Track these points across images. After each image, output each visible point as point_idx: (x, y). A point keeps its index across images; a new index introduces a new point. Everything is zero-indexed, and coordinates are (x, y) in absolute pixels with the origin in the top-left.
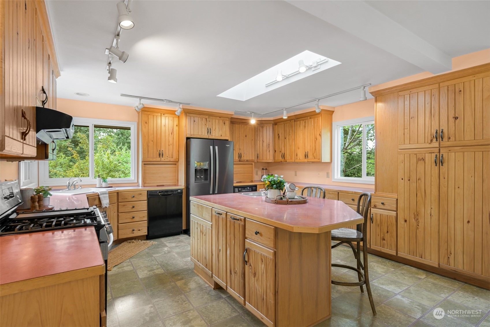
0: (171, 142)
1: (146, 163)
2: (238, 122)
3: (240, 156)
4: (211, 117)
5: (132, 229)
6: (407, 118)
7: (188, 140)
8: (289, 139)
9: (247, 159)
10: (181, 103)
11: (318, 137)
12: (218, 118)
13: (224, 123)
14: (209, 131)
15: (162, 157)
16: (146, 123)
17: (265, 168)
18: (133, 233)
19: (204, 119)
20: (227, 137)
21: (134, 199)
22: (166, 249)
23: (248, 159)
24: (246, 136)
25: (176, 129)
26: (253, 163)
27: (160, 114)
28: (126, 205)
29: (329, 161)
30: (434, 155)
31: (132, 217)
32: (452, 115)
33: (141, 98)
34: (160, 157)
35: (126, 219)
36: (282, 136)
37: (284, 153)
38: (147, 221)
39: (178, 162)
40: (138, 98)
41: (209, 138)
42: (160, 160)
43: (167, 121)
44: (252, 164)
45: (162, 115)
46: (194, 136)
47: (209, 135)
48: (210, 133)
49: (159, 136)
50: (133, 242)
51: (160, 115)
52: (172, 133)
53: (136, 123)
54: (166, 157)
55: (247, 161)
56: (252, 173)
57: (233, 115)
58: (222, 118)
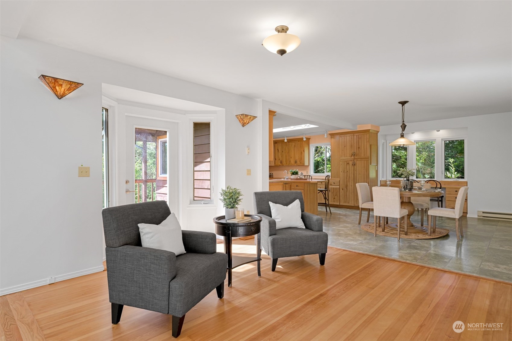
6: (343, 146)
8: (285, 152)
11: (303, 152)
29: (308, 165)
30: (352, 162)
32: (358, 147)
36: (280, 151)
37: (282, 160)
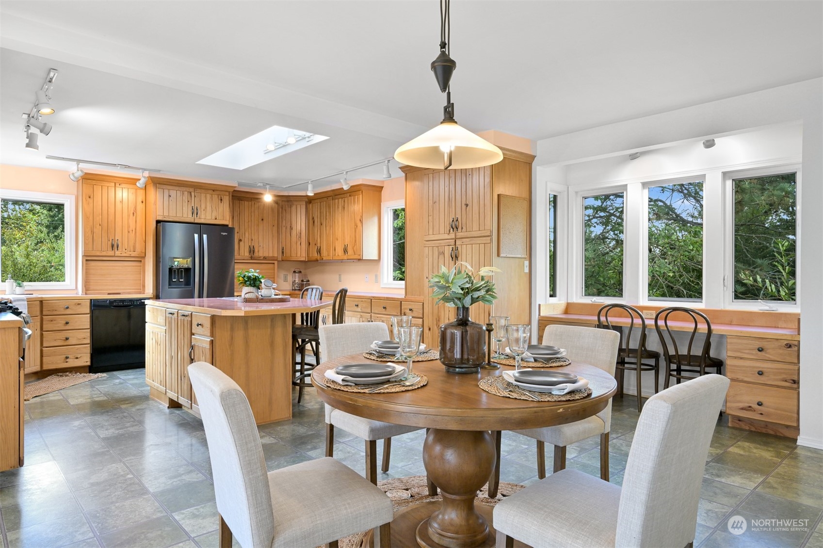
0: (132, 227)
1: (88, 259)
2: (248, 198)
3: (252, 251)
4: (199, 191)
5: (65, 356)
6: (431, 202)
7: (159, 224)
8: (325, 225)
9: (264, 255)
10: (145, 170)
11: (359, 224)
12: (211, 192)
13: (221, 200)
14: (195, 212)
15: (117, 250)
16: (90, 197)
17: (297, 270)
18: (67, 362)
19: (186, 193)
20: (226, 220)
21: (68, 312)
22: (117, 381)
23: (266, 255)
24: (262, 220)
25: (141, 207)
26: (276, 262)
27: (114, 184)
28: (55, 320)
29: (376, 258)
30: (451, 247)
31: (64, 339)
32: (464, 203)
33: (79, 161)
34: (113, 250)
35: (55, 340)
37: (320, 247)
38: (89, 345)
39: (144, 257)
40: (74, 161)
41: (196, 222)
42: (113, 255)
43: (125, 194)
44: (274, 263)
45: (117, 185)
46: (169, 218)
47: (195, 217)
48: (197, 215)
49: (111, 217)
50: (66, 376)
51: (114, 186)
52: (133, 214)
53: (74, 196)
54: (124, 250)
55: (265, 258)
56: (274, 278)
57: (235, 187)
58: (218, 193)
